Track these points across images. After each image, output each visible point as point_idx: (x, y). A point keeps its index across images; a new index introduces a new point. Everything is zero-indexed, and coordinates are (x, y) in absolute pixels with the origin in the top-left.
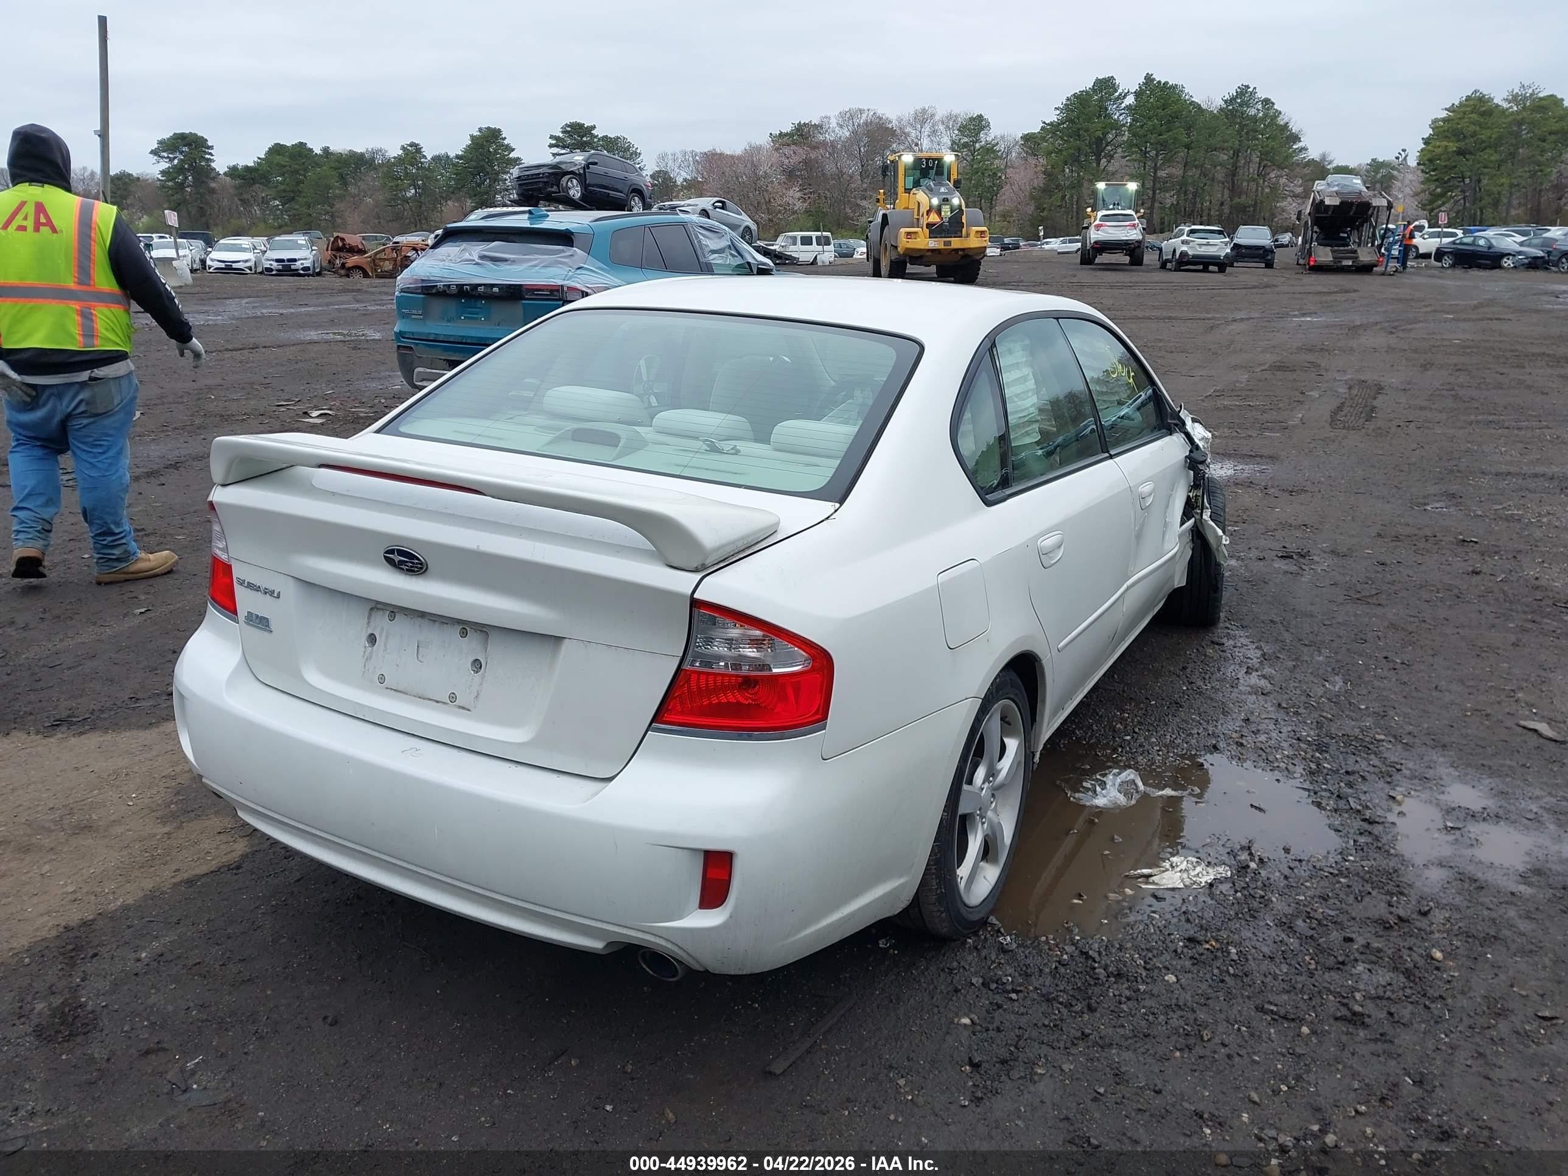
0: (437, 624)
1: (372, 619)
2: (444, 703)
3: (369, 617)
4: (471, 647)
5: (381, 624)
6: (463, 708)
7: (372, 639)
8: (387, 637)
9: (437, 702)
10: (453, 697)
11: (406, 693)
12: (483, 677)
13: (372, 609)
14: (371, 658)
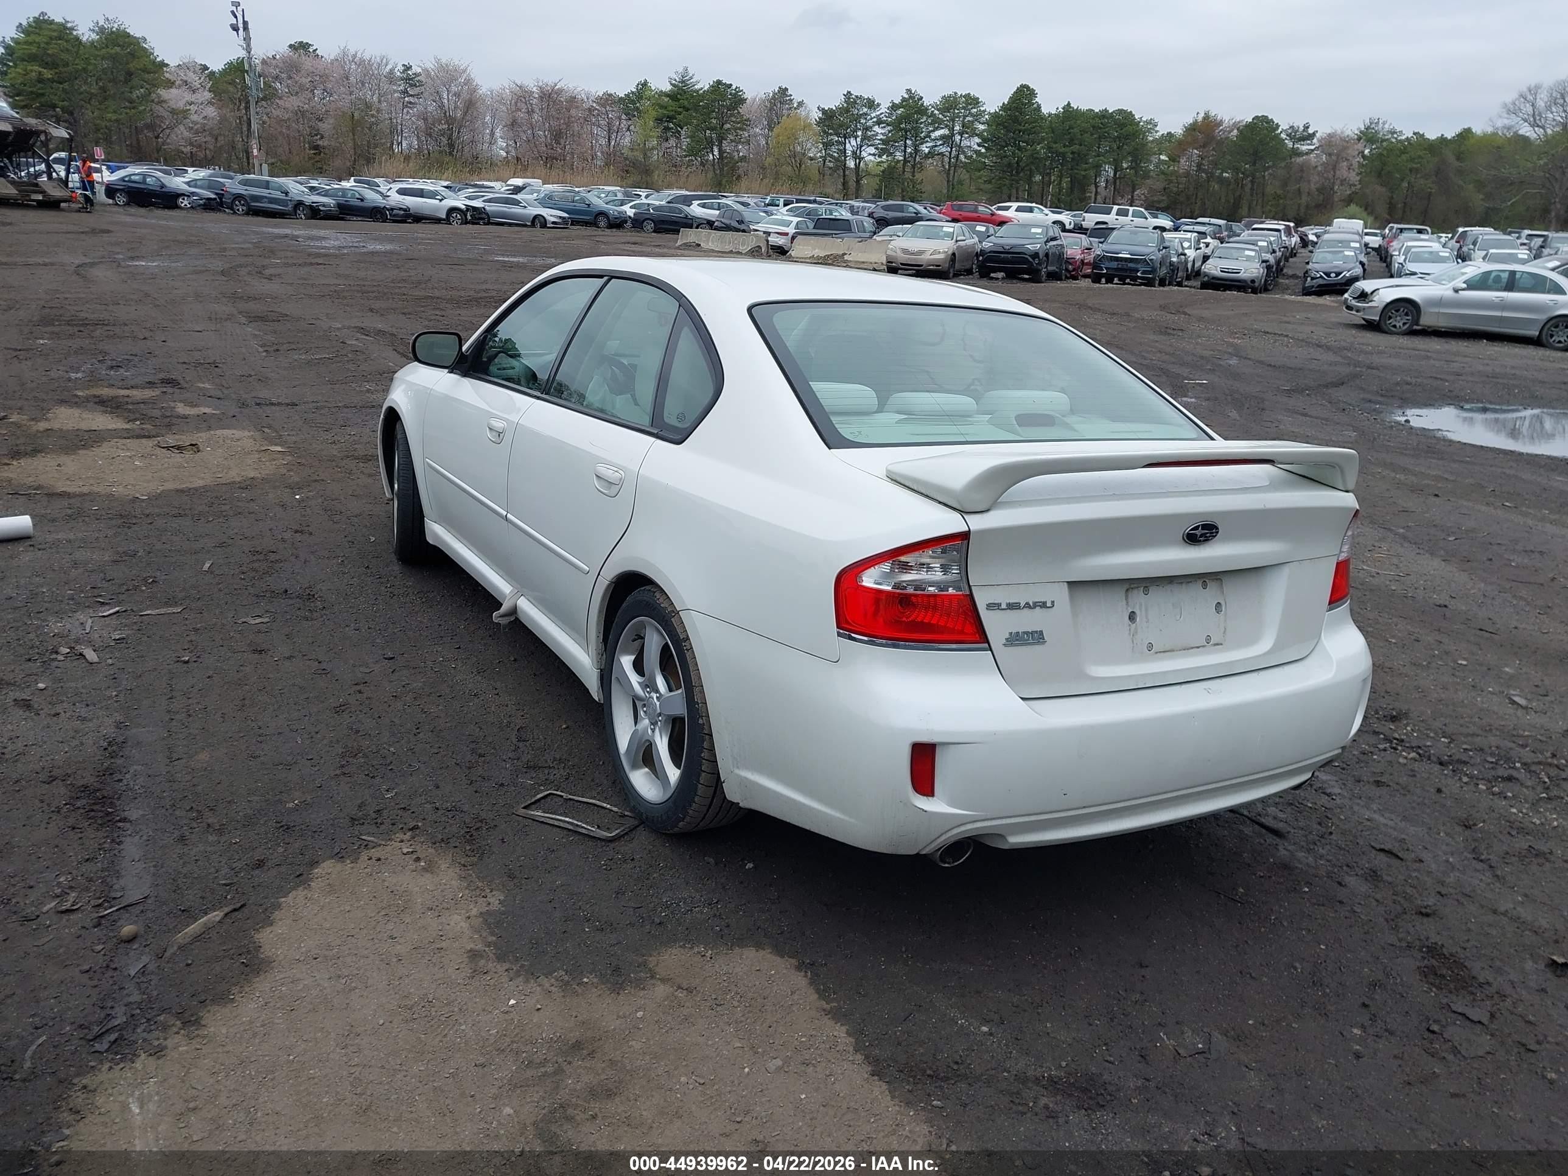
0: (1184, 585)
1: (1130, 600)
2: (1203, 646)
3: (1127, 598)
4: (1210, 595)
5: (1139, 600)
6: (1217, 644)
7: (1132, 617)
8: (1146, 610)
9: (1198, 647)
10: (1208, 639)
11: (1172, 651)
12: (1226, 614)
13: (1127, 590)
14: (1136, 632)
